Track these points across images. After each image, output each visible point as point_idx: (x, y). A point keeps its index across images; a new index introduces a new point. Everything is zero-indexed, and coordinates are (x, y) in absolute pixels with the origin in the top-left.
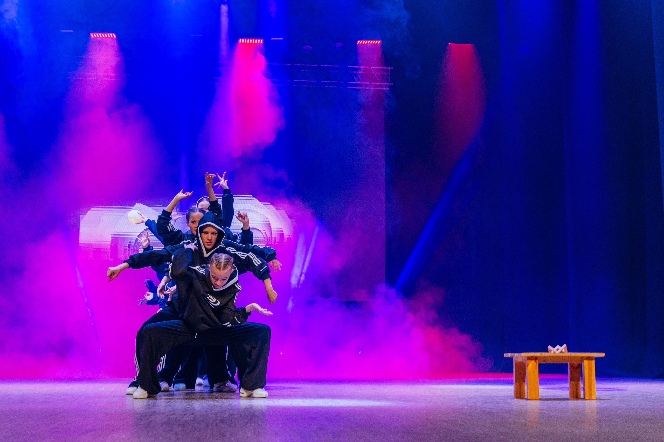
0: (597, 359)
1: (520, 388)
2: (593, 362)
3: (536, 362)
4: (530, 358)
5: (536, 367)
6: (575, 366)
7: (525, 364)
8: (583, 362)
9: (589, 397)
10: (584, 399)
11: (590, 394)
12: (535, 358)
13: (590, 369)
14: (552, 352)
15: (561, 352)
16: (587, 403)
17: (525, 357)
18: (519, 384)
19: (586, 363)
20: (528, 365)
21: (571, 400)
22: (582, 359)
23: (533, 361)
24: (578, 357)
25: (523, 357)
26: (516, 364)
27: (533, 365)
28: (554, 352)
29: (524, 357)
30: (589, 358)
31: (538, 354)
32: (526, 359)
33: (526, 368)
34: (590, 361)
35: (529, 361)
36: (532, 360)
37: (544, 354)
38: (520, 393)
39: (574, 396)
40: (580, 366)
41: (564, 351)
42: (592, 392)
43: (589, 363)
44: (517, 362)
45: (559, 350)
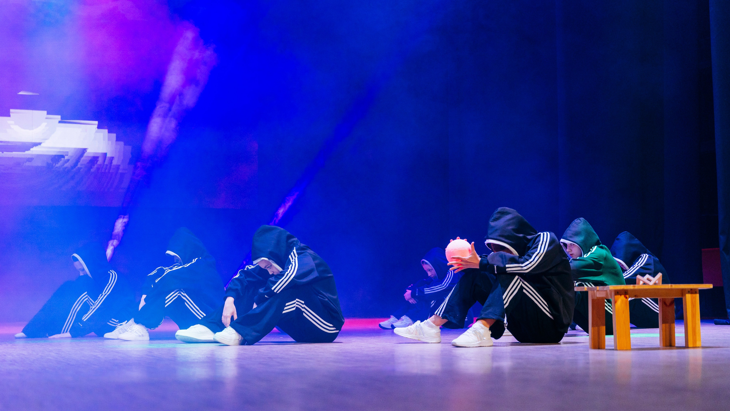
1: (599, 334)
2: (698, 296)
4: (617, 292)
6: (668, 304)
8: (685, 295)
9: (693, 344)
10: (687, 347)
11: (695, 341)
12: (625, 293)
13: (693, 305)
14: (641, 283)
15: (655, 284)
17: (611, 291)
18: (596, 329)
19: (688, 297)
20: (616, 302)
21: (663, 349)
22: (683, 292)
23: (623, 296)
24: (678, 289)
25: (606, 291)
26: (593, 300)
27: (622, 301)
29: (609, 291)
30: (692, 291)
32: (613, 293)
34: (694, 295)
35: (617, 297)
36: (621, 295)
38: (599, 342)
39: (668, 344)
41: (657, 282)
42: (696, 337)
43: (692, 298)
44: (595, 298)
45: (652, 280)
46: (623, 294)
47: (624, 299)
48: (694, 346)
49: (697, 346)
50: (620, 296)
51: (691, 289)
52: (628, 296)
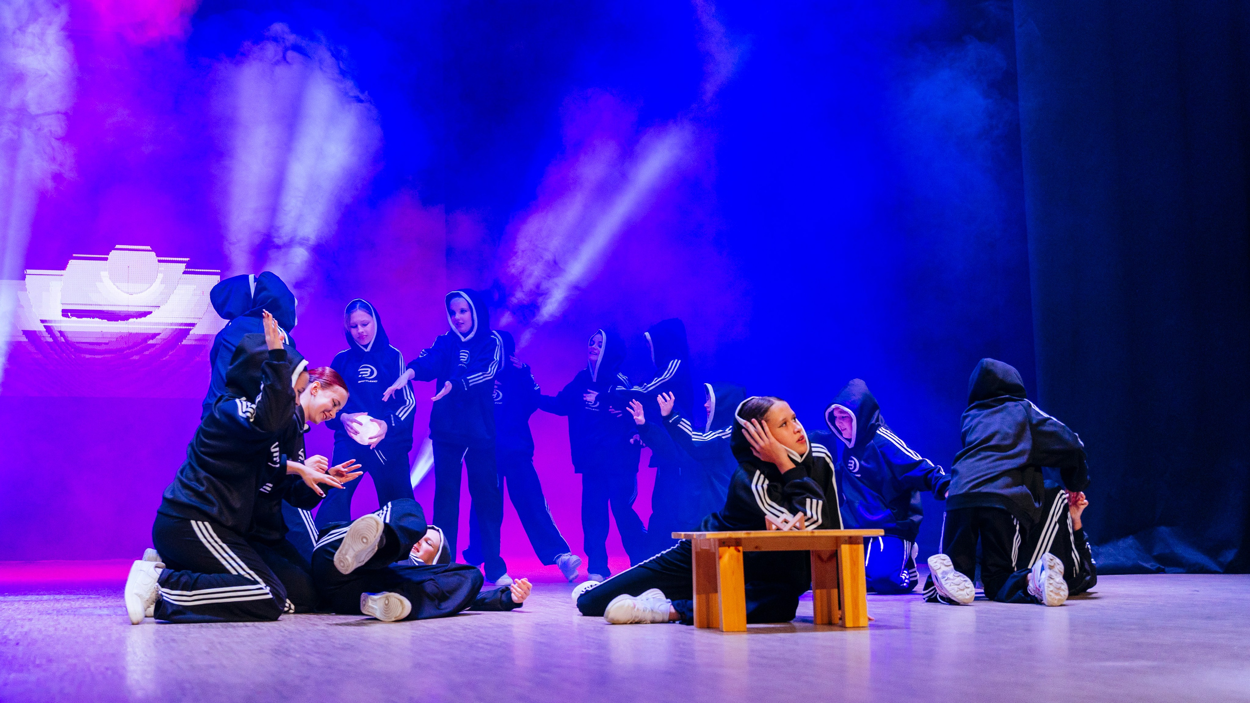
1: (708, 605)
3: (739, 551)
4: (723, 543)
5: (738, 560)
6: (825, 557)
7: (714, 554)
8: (840, 547)
9: (854, 622)
11: (856, 617)
12: (737, 543)
13: (854, 563)
16: (849, 635)
17: (714, 539)
18: (704, 596)
19: (845, 549)
20: (720, 558)
22: (838, 541)
23: (732, 549)
25: (709, 539)
26: (697, 553)
27: (731, 556)
28: (778, 529)
29: (712, 540)
30: (852, 541)
31: (741, 534)
32: (717, 543)
33: (717, 562)
34: (855, 546)
35: (721, 549)
36: (729, 547)
37: (754, 534)
38: (708, 616)
39: (826, 620)
40: (834, 556)
41: (798, 525)
42: (858, 611)
43: (851, 552)
44: (699, 550)
45: (789, 522)
46: (732, 546)
47: (735, 552)
48: (856, 626)
49: (861, 625)
50: (727, 548)
51: (850, 537)
52: (741, 548)
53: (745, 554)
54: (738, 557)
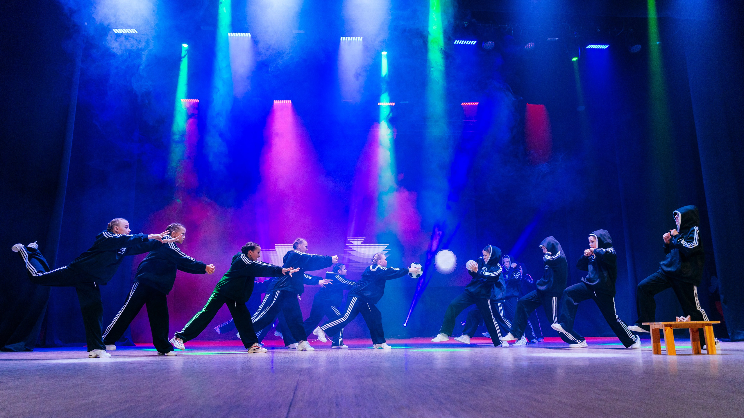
0: (714, 325)
1: (657, 346)
2: (712, 327)
3: (671, 328)
4: (666, 326)
6: (695, 330)
7: (663, 330)
8: (704, 327)
10: (707, 354)
11: (712, 351)
12: (670, 326)
13: (710, 333)
14: (679, 320)
15: (687, 321)
16: (711, 357)
17: (662, 325)
18: (655, 344)
19: (706, 328)
20: (665, 331)
21: (694, 355)
22: (703, 325)
26: (653, 330)
27: (669, 330)
28: (681, 321)
30: (708, 325)
32: (664, 326)
33: (663, 333)
34: (710, 327)
35: (666, 328)
36: (668, 327)
37: (673, 323)
38: (657, 350)
39: (698, 353)
41: (688, 320)
42: (713, 349)
43: (709, 328)
44: (654, 328)
45: (685, 319)
47: (670, 329)
48: (712, 353)
49: (715, 354)
52: (672, 327)
53: (673, 329)
54: (671, 330)
